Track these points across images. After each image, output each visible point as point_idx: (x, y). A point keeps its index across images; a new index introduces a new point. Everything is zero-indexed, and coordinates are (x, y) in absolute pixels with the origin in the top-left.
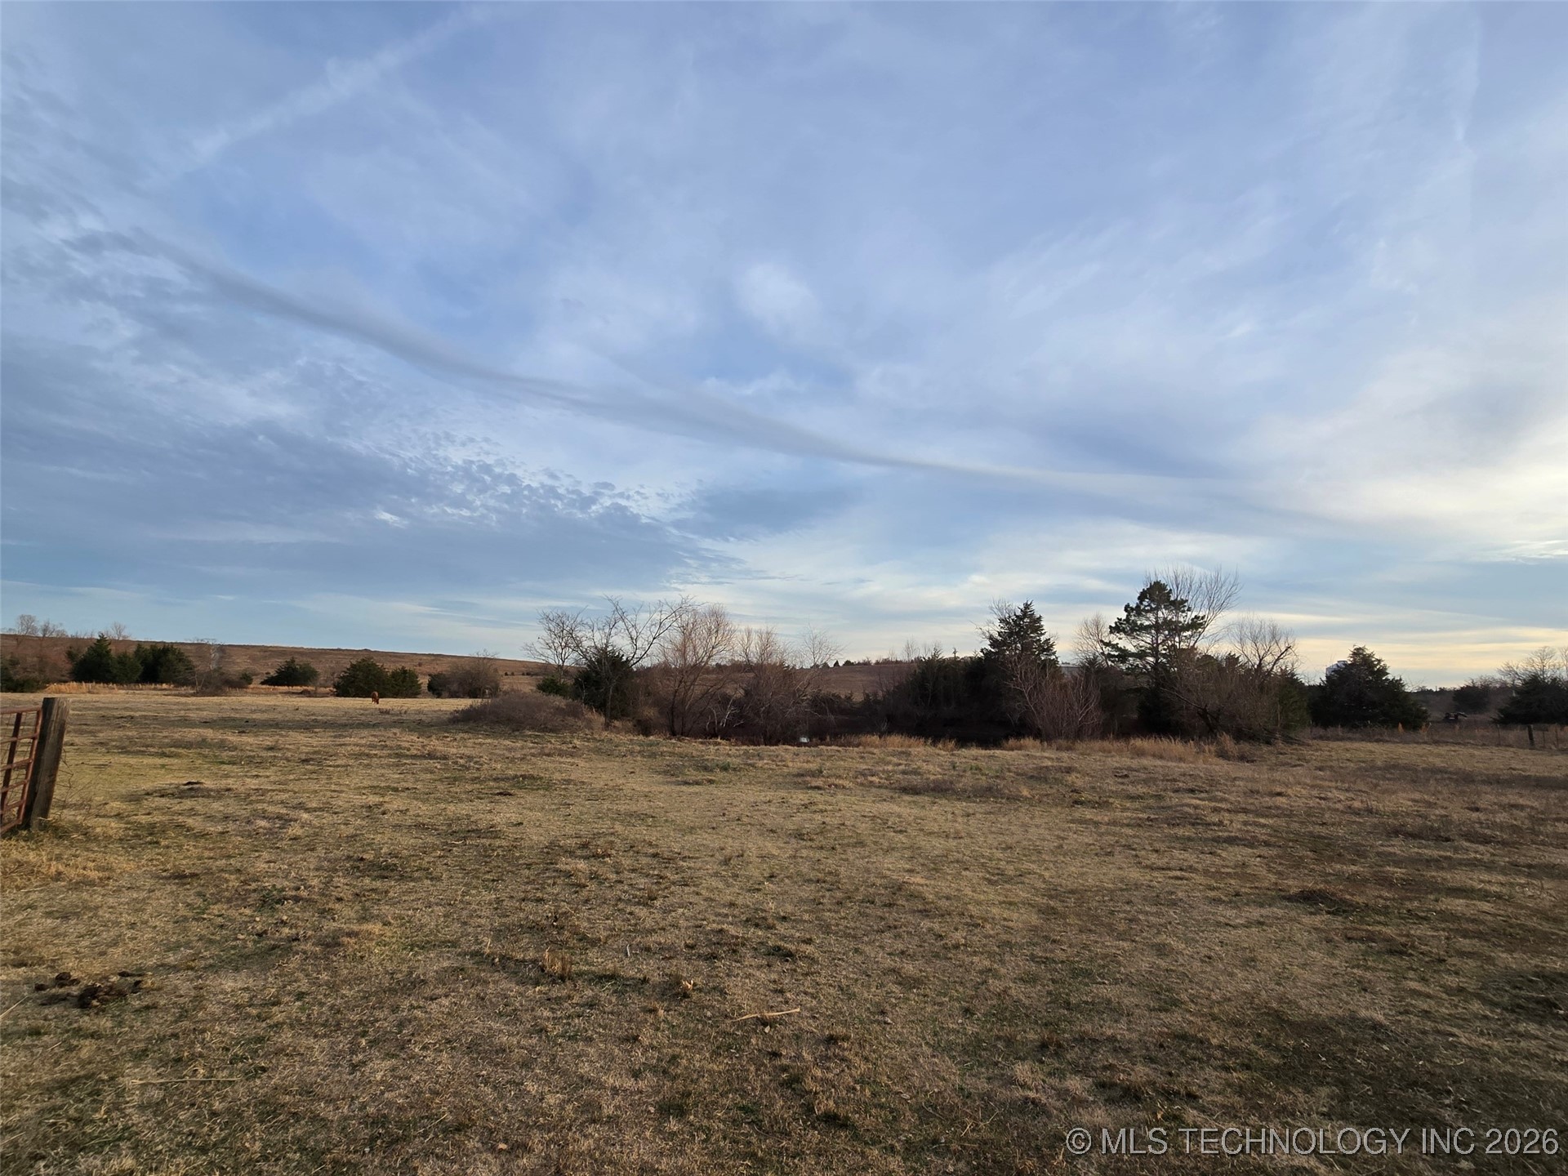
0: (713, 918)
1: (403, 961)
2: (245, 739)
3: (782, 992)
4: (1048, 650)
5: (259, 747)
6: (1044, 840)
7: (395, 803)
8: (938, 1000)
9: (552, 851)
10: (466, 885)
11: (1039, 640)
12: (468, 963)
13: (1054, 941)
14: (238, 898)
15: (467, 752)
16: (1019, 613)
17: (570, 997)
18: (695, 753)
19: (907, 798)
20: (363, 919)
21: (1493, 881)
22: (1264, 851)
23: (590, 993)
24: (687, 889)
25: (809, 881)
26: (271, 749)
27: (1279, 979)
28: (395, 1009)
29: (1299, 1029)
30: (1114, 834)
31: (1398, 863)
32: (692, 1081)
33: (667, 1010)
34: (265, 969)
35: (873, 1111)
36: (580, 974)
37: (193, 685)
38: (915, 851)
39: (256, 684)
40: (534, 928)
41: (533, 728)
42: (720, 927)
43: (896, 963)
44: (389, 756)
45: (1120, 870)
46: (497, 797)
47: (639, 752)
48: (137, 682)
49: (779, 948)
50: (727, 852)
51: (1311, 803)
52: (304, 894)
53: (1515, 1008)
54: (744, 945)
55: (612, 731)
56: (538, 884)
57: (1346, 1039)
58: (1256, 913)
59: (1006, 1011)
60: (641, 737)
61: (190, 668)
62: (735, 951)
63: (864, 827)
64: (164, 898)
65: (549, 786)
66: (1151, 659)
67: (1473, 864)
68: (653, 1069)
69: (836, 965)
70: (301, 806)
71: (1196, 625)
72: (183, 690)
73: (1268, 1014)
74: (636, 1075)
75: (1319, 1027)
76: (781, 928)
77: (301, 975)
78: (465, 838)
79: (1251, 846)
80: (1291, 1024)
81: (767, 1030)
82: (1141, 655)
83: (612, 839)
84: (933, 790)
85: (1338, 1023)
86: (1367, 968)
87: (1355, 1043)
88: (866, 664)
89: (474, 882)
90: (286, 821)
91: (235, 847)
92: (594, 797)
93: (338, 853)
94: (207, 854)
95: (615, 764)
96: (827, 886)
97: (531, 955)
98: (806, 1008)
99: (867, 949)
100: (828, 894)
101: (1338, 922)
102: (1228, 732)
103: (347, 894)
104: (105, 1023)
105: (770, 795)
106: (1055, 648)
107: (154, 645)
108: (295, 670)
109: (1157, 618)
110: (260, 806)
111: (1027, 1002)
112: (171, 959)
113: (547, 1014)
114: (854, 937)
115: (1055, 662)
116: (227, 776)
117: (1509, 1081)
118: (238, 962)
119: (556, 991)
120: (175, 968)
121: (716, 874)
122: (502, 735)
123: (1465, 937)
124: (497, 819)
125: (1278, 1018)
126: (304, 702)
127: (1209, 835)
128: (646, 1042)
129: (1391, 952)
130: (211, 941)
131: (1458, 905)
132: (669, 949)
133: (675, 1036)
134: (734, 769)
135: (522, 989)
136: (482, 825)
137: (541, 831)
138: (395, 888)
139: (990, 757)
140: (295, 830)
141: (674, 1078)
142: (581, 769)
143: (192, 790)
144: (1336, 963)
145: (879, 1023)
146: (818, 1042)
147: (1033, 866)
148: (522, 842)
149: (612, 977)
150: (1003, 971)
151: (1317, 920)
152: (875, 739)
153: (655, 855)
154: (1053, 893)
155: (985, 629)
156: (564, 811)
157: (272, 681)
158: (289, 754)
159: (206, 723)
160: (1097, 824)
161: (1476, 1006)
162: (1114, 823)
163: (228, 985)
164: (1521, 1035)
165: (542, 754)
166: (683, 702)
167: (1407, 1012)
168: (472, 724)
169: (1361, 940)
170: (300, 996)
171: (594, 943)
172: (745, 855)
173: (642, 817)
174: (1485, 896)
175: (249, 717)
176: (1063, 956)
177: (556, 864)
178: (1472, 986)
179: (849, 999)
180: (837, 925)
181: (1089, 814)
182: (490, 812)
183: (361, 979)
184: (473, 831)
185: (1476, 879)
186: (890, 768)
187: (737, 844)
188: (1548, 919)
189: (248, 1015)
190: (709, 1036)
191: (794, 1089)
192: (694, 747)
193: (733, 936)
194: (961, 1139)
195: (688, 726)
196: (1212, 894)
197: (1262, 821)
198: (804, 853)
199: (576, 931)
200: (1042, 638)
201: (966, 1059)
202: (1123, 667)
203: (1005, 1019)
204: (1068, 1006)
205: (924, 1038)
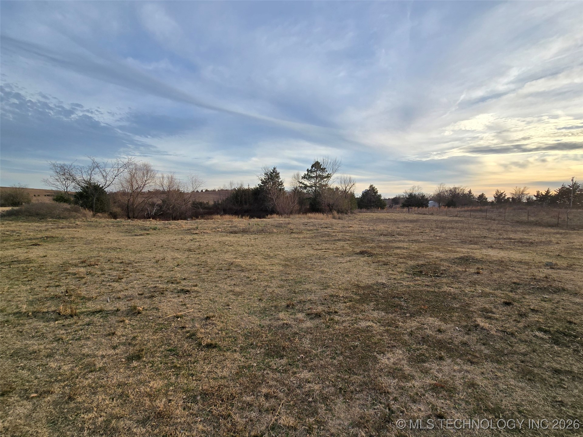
0: (151, 283)
3: (185, 305)
4: (281, 185)
6: (282, 244)
8: (249, 298)
11: (278, 181)
13: (288, 274)
16: (272, 171)
17: (76, 323)
18: (140, 224)
19: (232, 235)
21: (405, 245)
22: (348, 242)
23: (88, 319)
24: (138, 274)
25: (195, 265)
27: (357, 275)
29: (364, 288)
30: (305, 241)
31: (382, 242)
33: (130, 320)
35: (227, 339)
36: (82, 313)
38: (237, 251)
40: (54, 297)
42: (155, 285)
43: (233, 288)
45: (307, 251)
46: (31, 246)
47: (112, 225)
49: (183, 290)
50: (157, 258)
51: (359, 229)
53: (414, 274)
54: (166, 291)
55: (97, 218)
56: (56, 279)
57: (376, 289)
58: (348, 259)
59: (274, 298)
60: (113, 220)
62: (162, 293)
63: (216, 246)
65: (62, 240)
66: (314, 188)
67: (400, 241)
68: (124, 344)
69: (208, 292)
71: (328, 177)
73: (355, 285)
74: (114, 348)
75: (369, 287)
76: (183, 283)
78: (10, 265)
79: (345, 241)
80: (362, 287)
81: (179, 319)
82: (311, 187)
83: (99, 258)
84: (242, 232)
85: (373, 285)
86: (379, 270)
87: (379, 289)
88: (214, 191)
89: (16, 283)
92: (87, 243)
95: (100, 230)
96: (203, 266)
97: (52, 309)
98: (196, 309)
99: (220, 285)
100: (203, 269)
101: (370, 259)
102: (336, 210)
105: (176, 237)
106: (284, 184)
109: (317, 174)
111: (281, 294)
113: (63, 332)
114: (215, 282)
115: (283, 189)
117: (415, 292)
119: (67, 322)
121: (152, 267)
123: (401, 259)
125: (358, 286)
127: (333, 239)
128: (119, 334)
129: (384, 265)
131: (398, 251)
132: (130, 297)
133: (135, 329)
134: (159, 229)
135: (47, 324)
137: (58, 258)
139: (262, 221)
141: (135, 345)
142: (80, 233)
144: (371, 269)
145: (227, 309)
146: (202, 320)
147: (279, 253)
148: (47, 263)
149: (100, 311)
150: (272, 285)
151: (365, 259)
152: (219, 216)
153: (121, 263)
154: (287, 260)
155: (260, 177)
160: (299, 238)
161: (405, 275)
162: (305, 238)
164: (416, 280)
166: (133, 204)
167: (390, 279)
169: (377, 262)
171: (89, 299)
172: (166, 259)
173: (114, 249)
174: (404, 248)
176: (292, 278)
177: (67, 270)
178: (404, 270)
179: (214, 303)
180: (208, 279)
181: (296, 236)
182: (27, 252)
184: (15, 261)
185: (401, 245)
186: (225, 226)
187: (161, 255)
188: (417, 252)
190: (152, 326)
191: (192, 338)
193: (161, 288)
194: (261, 341)
195: (136, 215)
196: (335, 255)
197: (347, 234)
198: (192, 256)
199: (79, 296)
200: (280, 180)
201: (261, 315)
202: (305, 191)
203: (274, 300)
204: (295, 292)
205: (245, 311)
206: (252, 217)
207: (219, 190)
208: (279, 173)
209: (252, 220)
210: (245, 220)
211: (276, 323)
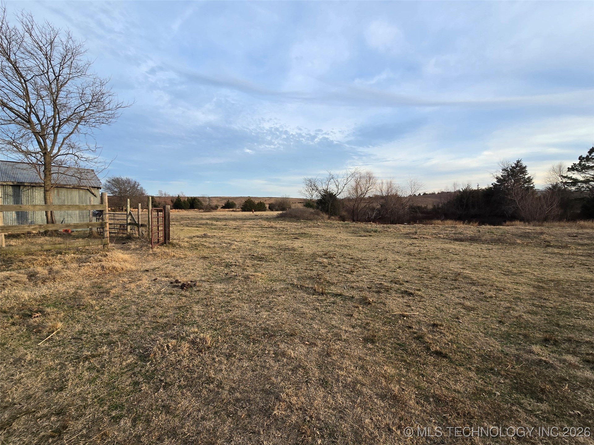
0: (377, 279)
1: (269, 284)
2: (218, 223)
3: (409, 306)
4: (529, 182)
5: (222, 225)
6: (532, 260)
7: (262, 240)
8: (485, 316)
9: (314, 256)
10: (286, 264)
11: (524, 178)
12: (290, 287)
14: (220, 264)
15: (283, 226)
16: (513, 166)
17: (326, 300)
18: (363, 227)
19: (457, 242)
20: (256, 272)
23: (333, 299)
24: (365, 270)
25: (416, 270)
26: (225, 225)
28: (268, 298)
32: (376, 332)
33: (363, 308)
34: (228, 284)
35: (459, 354)
36: (329, 293)
37: (203, 209)
38: (464, 262)
39: (219, 208)
40: (311, 278)
41: (303, 219)
42: (380, 282)
43: (462, 301)
44: (259, 227)
46: (294, 239)
47: (342, 226)
48: (189, 209)
49: (406, 291)
50: (380, 258)
52: (238, 264)
54: (391, 289)
55: (331, 220)
56: (311, 265)
59: (519, 323)
60: (342, 222)
61: (201, 204)
62: (388, 291)
63: (438, 252)
64: (200, 263)
65: (311, 236)
68: (360, 326)
69: (433, 299)
70: (235, 240)
72: (201, 211)
74: (353, 327)
76: (406, 285)
77: (239, 286)
78: (285, 251)
81: (405, 318)
82: (587, 181)
83: (335, 253)
84: (470, 240)
88: (433, 194)
89: (289, 263)
90: (231, 244)
91: (218, 251)
92: (327, 240)
93: (246, 254)
94: (210, 252)
95: (334, 230)
96: (425, 272)
97: (310, 286)
98: (421, 313)
99: (447, 295)
100: (425, 275)
103: (250, 265)
104: (188, 293)
105: (395, 240)
106: (533, 181)
107: (191, 198)
108: (229, 204)
110: (223, 240)
111: (533, 322)
112: (203, 279)
113: (318, 304)
114: (440, 290)
115: (533, 187)
116: (214, 233)
118: (221, 281)
119: (320, 298)
120: (204, 281)
121: (376, 265)
122: (294, 221)
124: (295, 246)
126: (233, 213)
128: (356, 317)
130: (213, 275)
132: (361, 288)
133: (367, 316)
134: (379, 232)
135: (309, 296)
136: (290, 247)
137: (310, 249)
138: (265, 264)
140: (233, 247)
141: (369, 330)
142: (321, 231)
143: (205, 236)
145: (456, 322)
146: (429, 325)
147: (527, 270)
148: (304, 252)
149: (340, 295)
150: (517, 308)
152: (439, 221)
153: (351, 258)
154: (540, 280)
156: (317, 244)
157: (223, 207)
158: (230, 227)
159: (207, 219)
163: (219, 287)
165: (307, 227)
166: (357, 209)
168: (283, 218)
170: (239, 291)
171: (333, 284)
172: (388, 260)
173: (345, 246)
175: (218, 217)
176: (551, 306)
177: (316, 259)
179: (441, 312)
180: (431, 285)
182: (292, 243)
183: (257, 288)
184: (287, 249)
186: (448, 232)
187: (383, 256)
189: (225, 295)
190: (381, 318)
191: (420, 340)
192: (363, 225)
193: (386, 286)
194: (506, 371)
195: (359, 218)
198: (413, 260)
199: (325, 280)
200: (526, 177)
201: (502, 340)
202: (573, 188)
203: (522, 327)
204: (558, 325)
205: (479, 330)
206: (482, 223)
207: (438, 193)
208: (525, 167)
209: (483, 226)
210: (472, 227)
211: (526, 356)
